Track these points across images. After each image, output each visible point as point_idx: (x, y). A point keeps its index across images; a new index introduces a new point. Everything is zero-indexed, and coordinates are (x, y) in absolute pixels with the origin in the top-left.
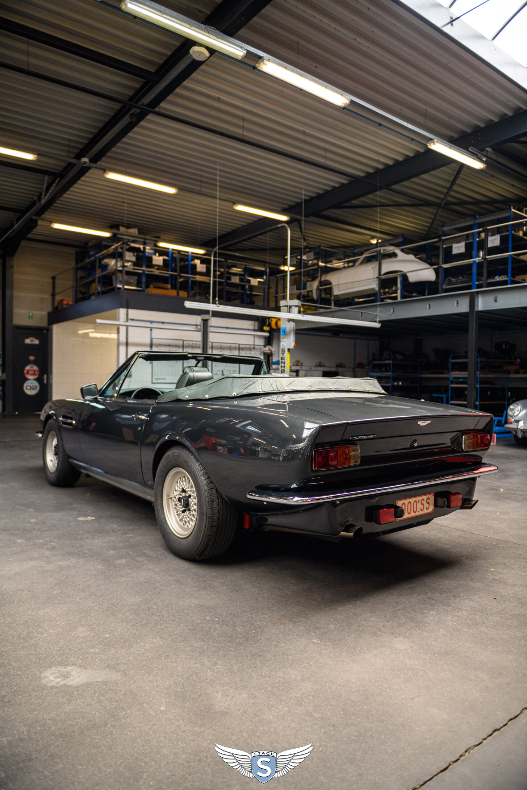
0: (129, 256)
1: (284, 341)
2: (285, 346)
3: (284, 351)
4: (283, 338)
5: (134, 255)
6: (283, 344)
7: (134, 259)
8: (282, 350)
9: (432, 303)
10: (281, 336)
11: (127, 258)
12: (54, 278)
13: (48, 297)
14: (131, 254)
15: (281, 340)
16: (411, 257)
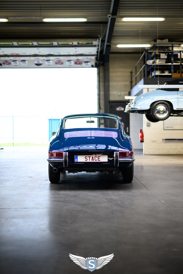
0: (163, 56)
5: (166, 55)
7: (166, 57)
11: (162, 57)
12: (131, 72)
13: (129, 83)
14: (164, 54)
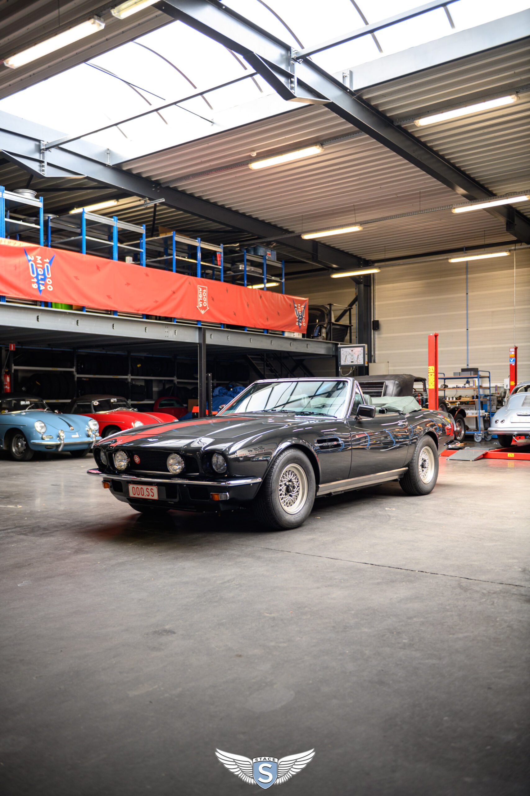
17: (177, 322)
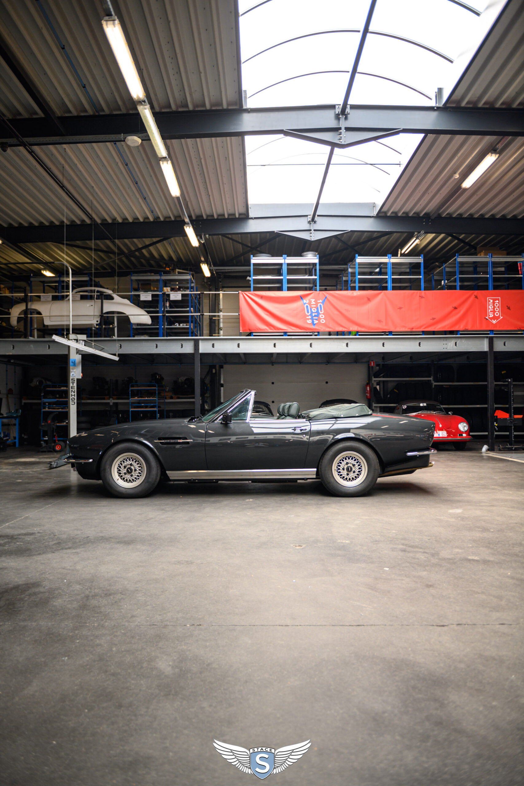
1: (74, 372)
2: (75, 376)
3: (74, 381)
4: (73, 369)
6: (73, 374)
8: (72, 379)
9: (159, 344)
10: (71, 367)
15: (71, 370)
16: (126, 301)
17: (461, 334)
